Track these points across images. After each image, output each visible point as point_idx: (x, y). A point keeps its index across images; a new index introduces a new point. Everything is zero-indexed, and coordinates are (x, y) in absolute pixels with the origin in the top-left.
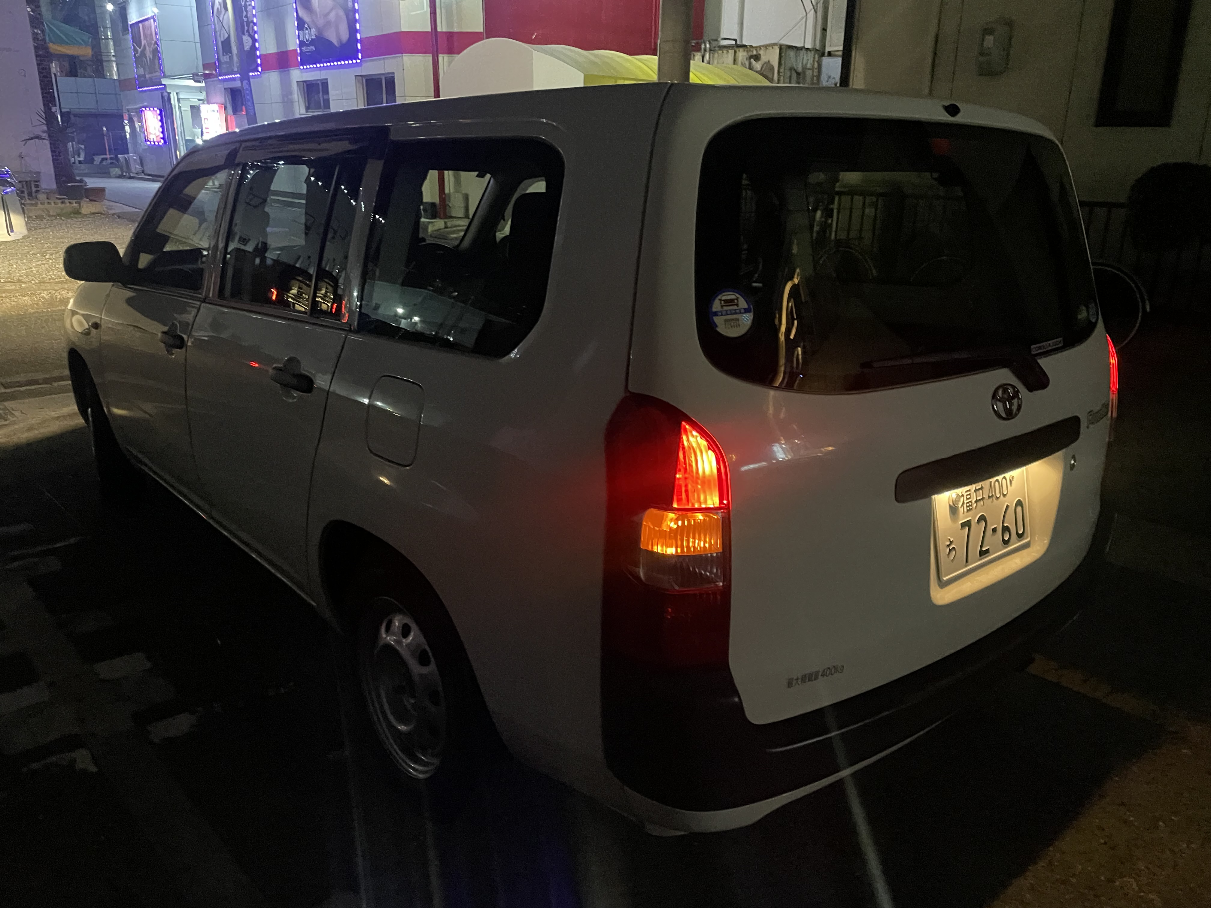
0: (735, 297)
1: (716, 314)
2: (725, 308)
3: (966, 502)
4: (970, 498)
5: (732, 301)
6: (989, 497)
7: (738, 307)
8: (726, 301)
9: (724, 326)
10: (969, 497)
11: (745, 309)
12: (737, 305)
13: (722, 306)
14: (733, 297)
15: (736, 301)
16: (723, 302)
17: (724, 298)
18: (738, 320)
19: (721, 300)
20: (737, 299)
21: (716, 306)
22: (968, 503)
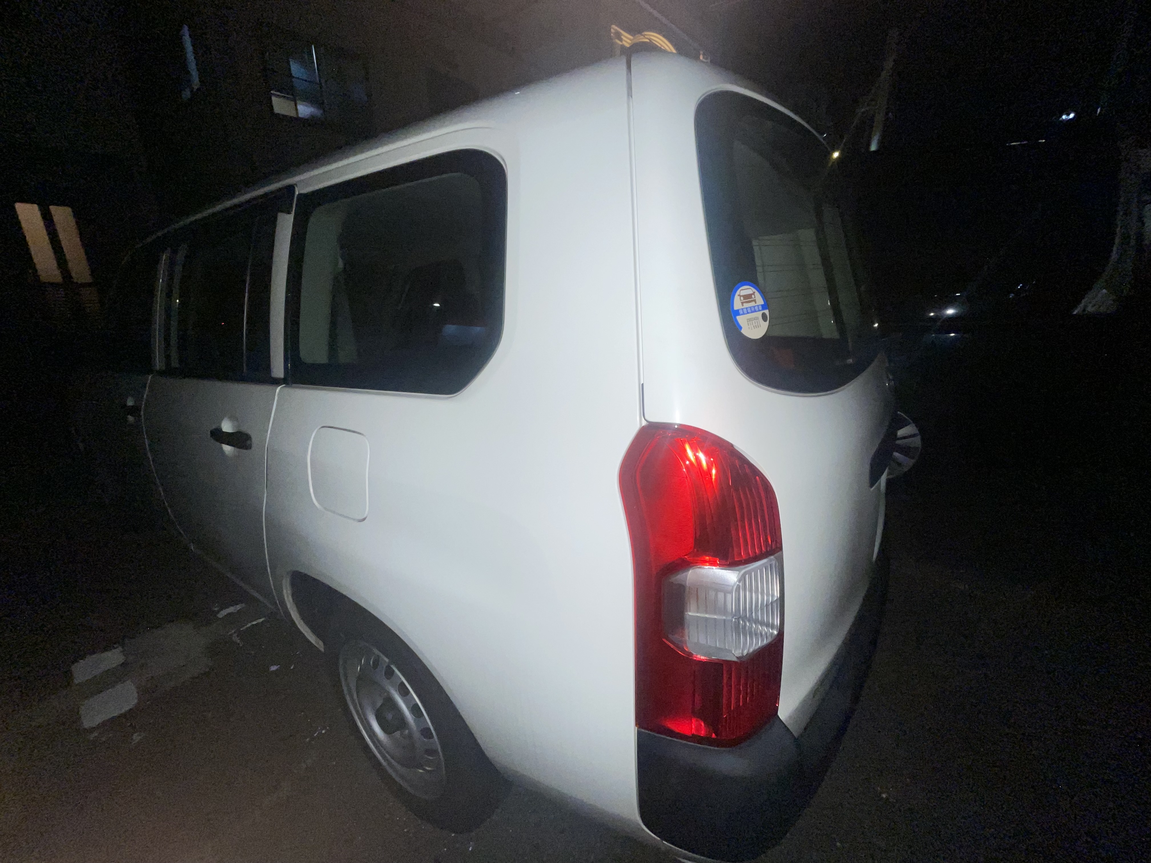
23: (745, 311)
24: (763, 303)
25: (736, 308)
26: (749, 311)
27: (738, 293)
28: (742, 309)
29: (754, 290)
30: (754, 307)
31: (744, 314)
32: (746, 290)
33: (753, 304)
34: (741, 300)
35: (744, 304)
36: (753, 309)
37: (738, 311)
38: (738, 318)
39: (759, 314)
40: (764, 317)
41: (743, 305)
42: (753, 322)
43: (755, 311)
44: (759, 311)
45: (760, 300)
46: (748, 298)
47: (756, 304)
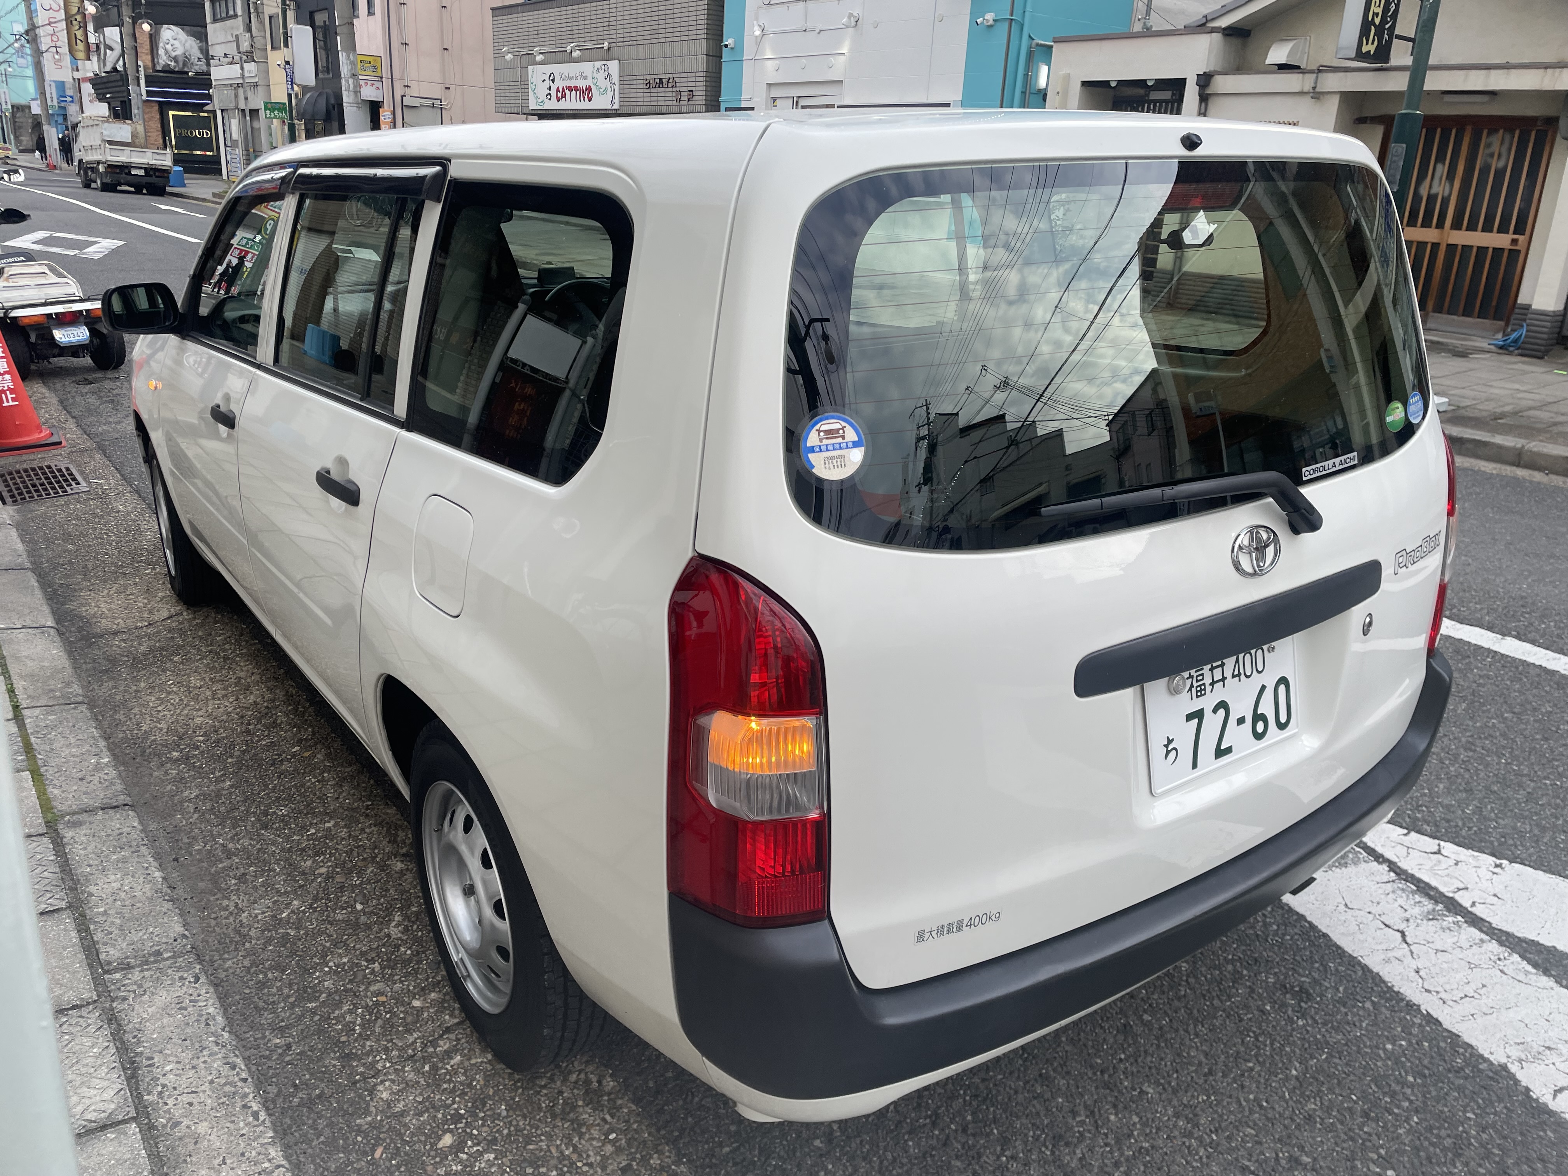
1: (812, 450)
2: (825, 442)
3: (1195, 684)
4: (1203, 679)
6: (1234, 676)
7: (844, 439)
8: (827, 432)
9: (823, 466)
10: (1201, 678)
11: (854, 442)
13: (821, 440)
14: (838, 426)
15: (841, 432)
16: (822, 434)
17: (824, 428)
18: (843, 457)
19: (819, 431)
20: (843, 428)
21: (813, 439)
22: (1200, 686)
25: (808, 445)
26: (831, 447)
27: (817, 427)
29: (844, 424)
30: (840, 444)
31: (821, 451)
32: (832, 424)
33: (840, 440)
36: (837, 446)
37: (813, 447)
38: (810, 455)
41: (821, 441)
42: (834, 461)
43: (841, 448)
45: (851, 435)
47: (846, 440)
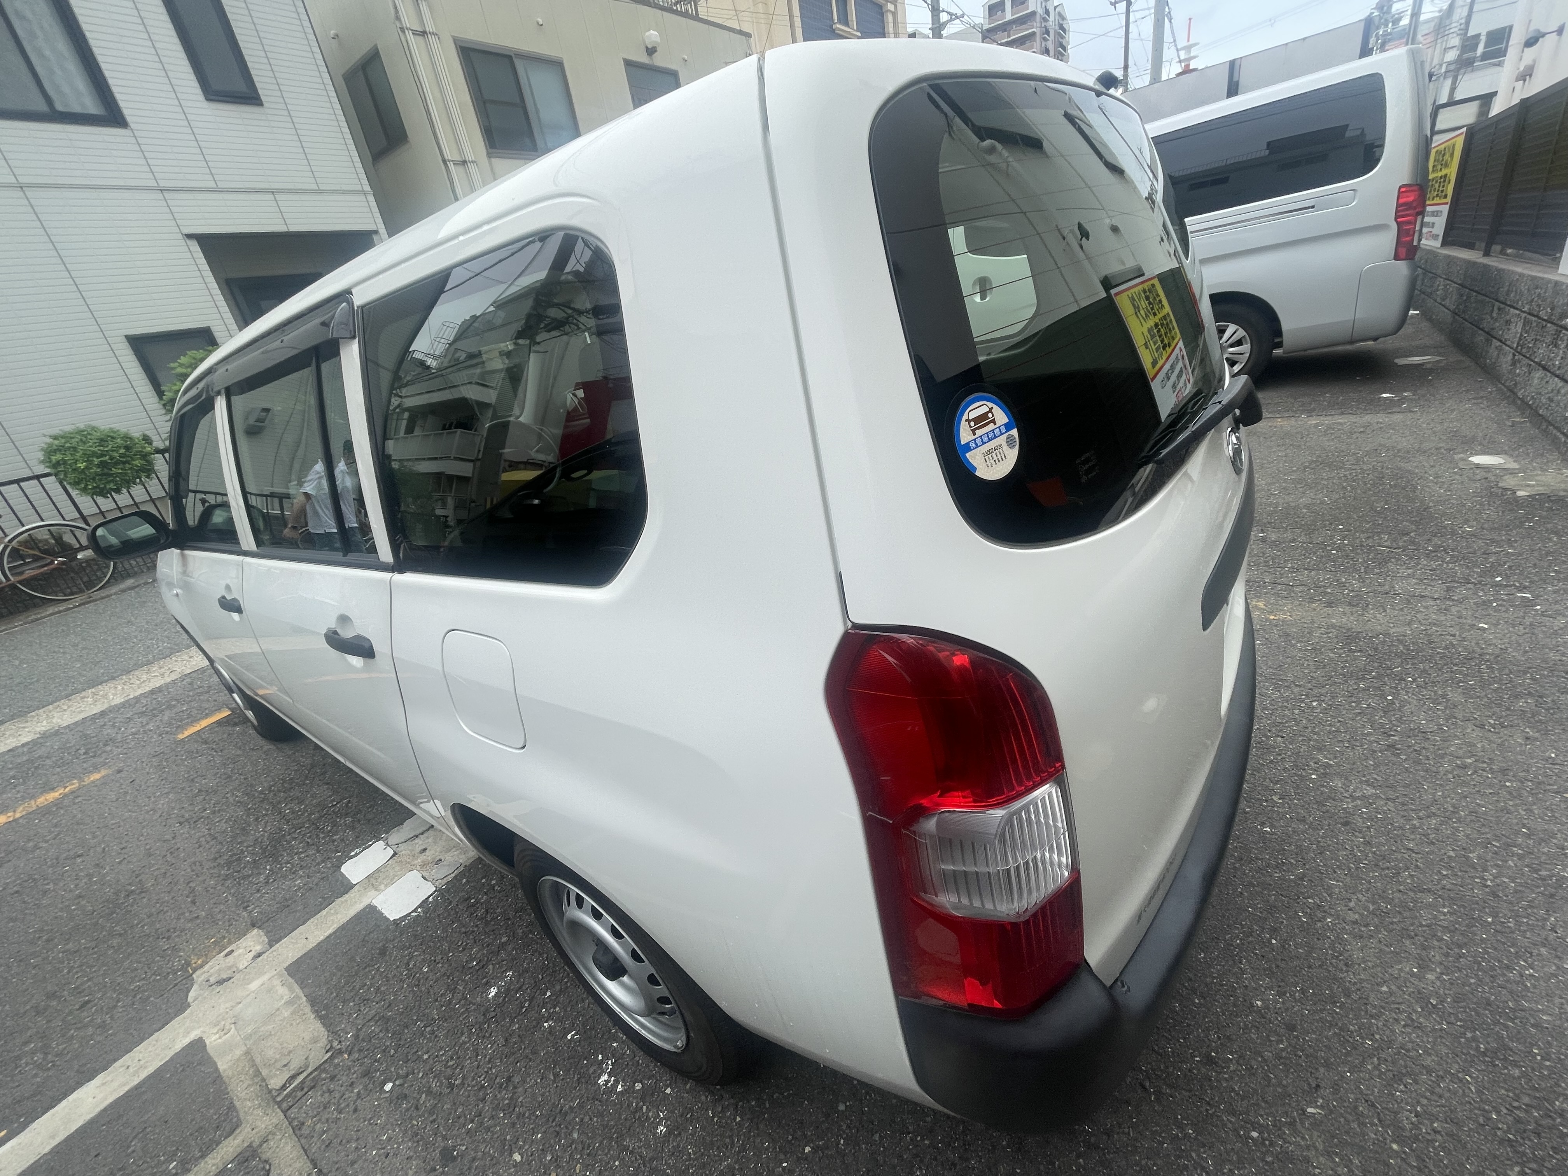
0: (987, 409)
5: (984, 416)
12: (994, 421)
23: (979, 441)
24: (1006, 420)
28: (975, 440)
34: (971, 427)
35: (977, 431)
39: (1002, 440)
40: (1010, 442)
44: (1002, 434)
46: (982, 420)
